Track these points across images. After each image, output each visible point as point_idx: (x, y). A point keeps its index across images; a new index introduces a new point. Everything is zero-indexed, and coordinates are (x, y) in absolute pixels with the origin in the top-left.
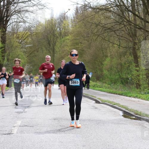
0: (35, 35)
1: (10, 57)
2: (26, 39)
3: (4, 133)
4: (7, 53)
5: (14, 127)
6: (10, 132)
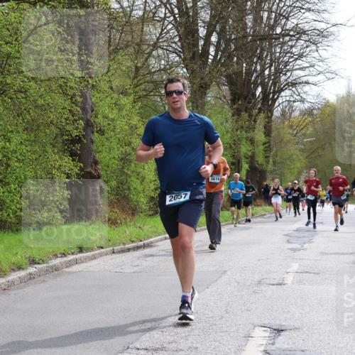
0: (319, 123)
1: (278, 158)
2: (304, 129)
3: (272, 283)
4: (274, 152)
5: (288, 273)
6: (281, 282)
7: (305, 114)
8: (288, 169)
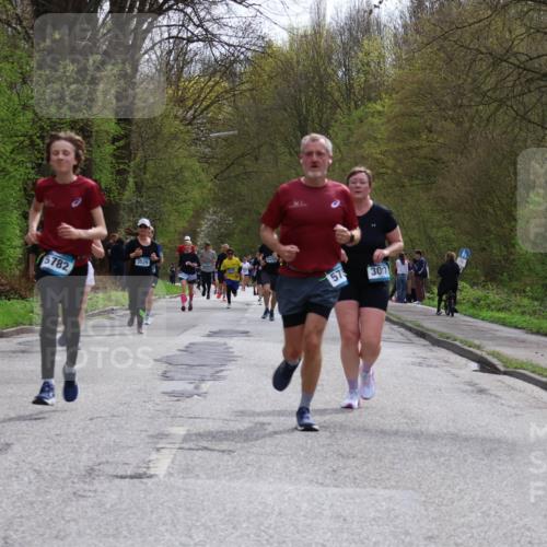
0: (248, 94)
1: (147, 176)
2: (212, 108)
3: (120, 472)
4: (137, 159)
5: (158, 450)
6: (141, 471)
7: (215, 72)
8: (172, 202)
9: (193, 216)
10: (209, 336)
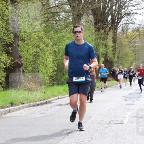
0: (143, 35)
1: (120, 55)
2: (134, 39)
3: (116, 122)
4: (118, 51)
5: (125, 117)
6: (121, 122)
8: (126, 61)
9: (131, 64)
10: (135, 91)
